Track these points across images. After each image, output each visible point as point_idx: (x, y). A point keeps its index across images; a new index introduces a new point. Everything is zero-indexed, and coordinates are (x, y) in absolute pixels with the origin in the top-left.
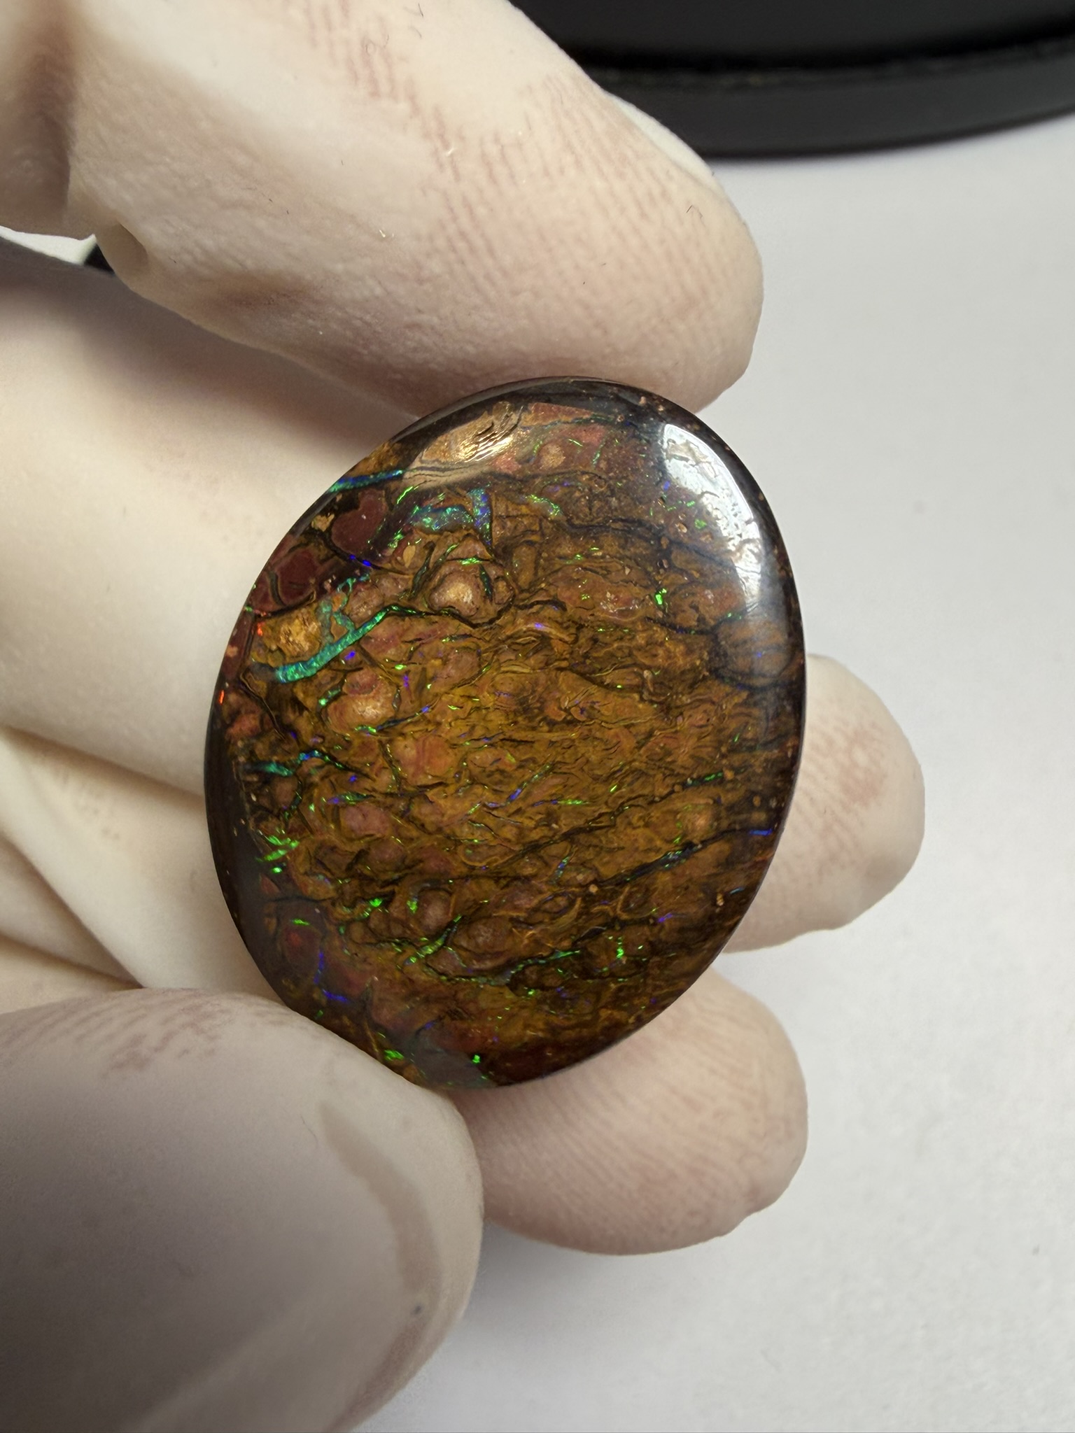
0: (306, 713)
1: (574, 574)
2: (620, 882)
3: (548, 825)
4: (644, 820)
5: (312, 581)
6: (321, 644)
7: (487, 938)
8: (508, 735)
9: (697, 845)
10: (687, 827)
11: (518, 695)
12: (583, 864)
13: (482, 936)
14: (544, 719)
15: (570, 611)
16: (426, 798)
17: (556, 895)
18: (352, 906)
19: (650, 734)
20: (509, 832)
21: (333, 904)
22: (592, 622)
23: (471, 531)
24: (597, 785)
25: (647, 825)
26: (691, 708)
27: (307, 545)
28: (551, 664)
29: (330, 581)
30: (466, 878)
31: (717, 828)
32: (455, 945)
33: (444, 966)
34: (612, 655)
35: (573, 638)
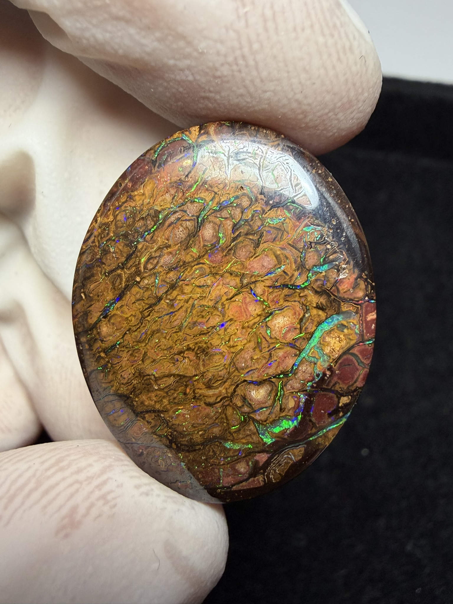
2: (127, 288)
3: (171, 300)
4: (129, 320)
5: (337, 372)
6: (320, 344)
7: (178, 232)
8: (208, 336)
9: (102, 318)
11: (210, 356)
12: (148, 288)
13: (181, 231)
14: (193, 350)
15: (202, 403)
16: (236, 289)
17: (154, 268)
19: (143, 361)
20: (188, 289)
23: (265, 423)
24: (156, 328)
25: (127, 318)
26: (131, 378)
27: (348, 387)
28: (201, 377)
29: (328, 376)
31: (97, 329)
32: (192, 220)
33: (194, 206)
34: (175, 390)
35: (196, 391)
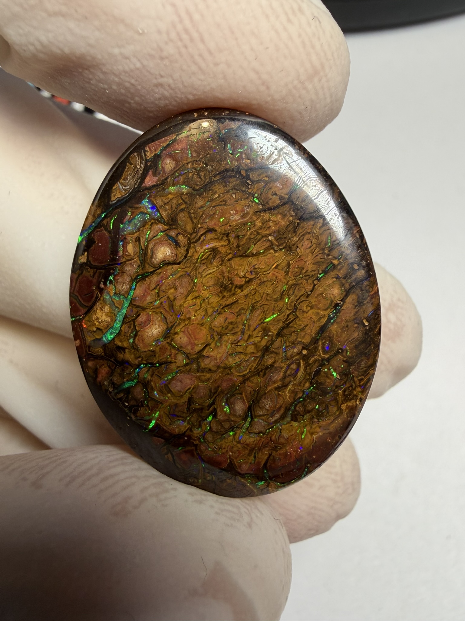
0: (127, 350)
1: (211, 212)
2: (315, 341)
3: (267, 335)
4: (309, 306)
5: (94, 288)
6: (114, 314)
7: (269, 404)
8: (224, 304)
9: (340, 303)
10: (331, 297)
11: (217, 283)
12: (293, 343)
13: (266, 404)
14: (236, 287)
15: (219, 230)
16: (203, 356)
17: (289, 365)
18: (200, 426)
19: (289, 265)
20: (251, 349)
21: (191, 431)
22: (232, 229)
23: (152, 221)
24: (278, 303)
25: (312, 308)
26: (300, 242)
27: (82, 273)
28: (225, 259)
29: (102, 283)
30: (243, 382)
31: (345, 290)
32: (257, 416)
33: (258, 429)
34: (250, 239)
35: (227, 242)
